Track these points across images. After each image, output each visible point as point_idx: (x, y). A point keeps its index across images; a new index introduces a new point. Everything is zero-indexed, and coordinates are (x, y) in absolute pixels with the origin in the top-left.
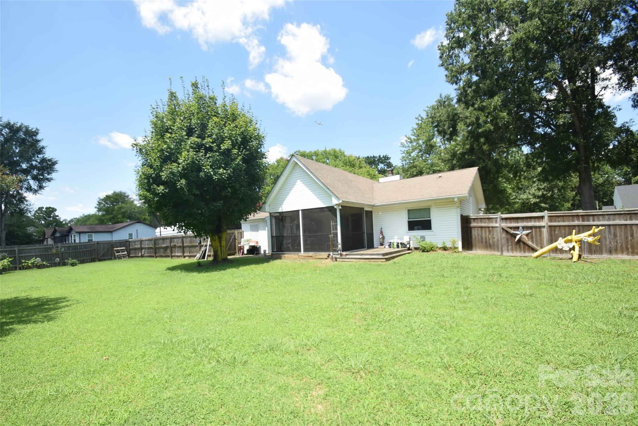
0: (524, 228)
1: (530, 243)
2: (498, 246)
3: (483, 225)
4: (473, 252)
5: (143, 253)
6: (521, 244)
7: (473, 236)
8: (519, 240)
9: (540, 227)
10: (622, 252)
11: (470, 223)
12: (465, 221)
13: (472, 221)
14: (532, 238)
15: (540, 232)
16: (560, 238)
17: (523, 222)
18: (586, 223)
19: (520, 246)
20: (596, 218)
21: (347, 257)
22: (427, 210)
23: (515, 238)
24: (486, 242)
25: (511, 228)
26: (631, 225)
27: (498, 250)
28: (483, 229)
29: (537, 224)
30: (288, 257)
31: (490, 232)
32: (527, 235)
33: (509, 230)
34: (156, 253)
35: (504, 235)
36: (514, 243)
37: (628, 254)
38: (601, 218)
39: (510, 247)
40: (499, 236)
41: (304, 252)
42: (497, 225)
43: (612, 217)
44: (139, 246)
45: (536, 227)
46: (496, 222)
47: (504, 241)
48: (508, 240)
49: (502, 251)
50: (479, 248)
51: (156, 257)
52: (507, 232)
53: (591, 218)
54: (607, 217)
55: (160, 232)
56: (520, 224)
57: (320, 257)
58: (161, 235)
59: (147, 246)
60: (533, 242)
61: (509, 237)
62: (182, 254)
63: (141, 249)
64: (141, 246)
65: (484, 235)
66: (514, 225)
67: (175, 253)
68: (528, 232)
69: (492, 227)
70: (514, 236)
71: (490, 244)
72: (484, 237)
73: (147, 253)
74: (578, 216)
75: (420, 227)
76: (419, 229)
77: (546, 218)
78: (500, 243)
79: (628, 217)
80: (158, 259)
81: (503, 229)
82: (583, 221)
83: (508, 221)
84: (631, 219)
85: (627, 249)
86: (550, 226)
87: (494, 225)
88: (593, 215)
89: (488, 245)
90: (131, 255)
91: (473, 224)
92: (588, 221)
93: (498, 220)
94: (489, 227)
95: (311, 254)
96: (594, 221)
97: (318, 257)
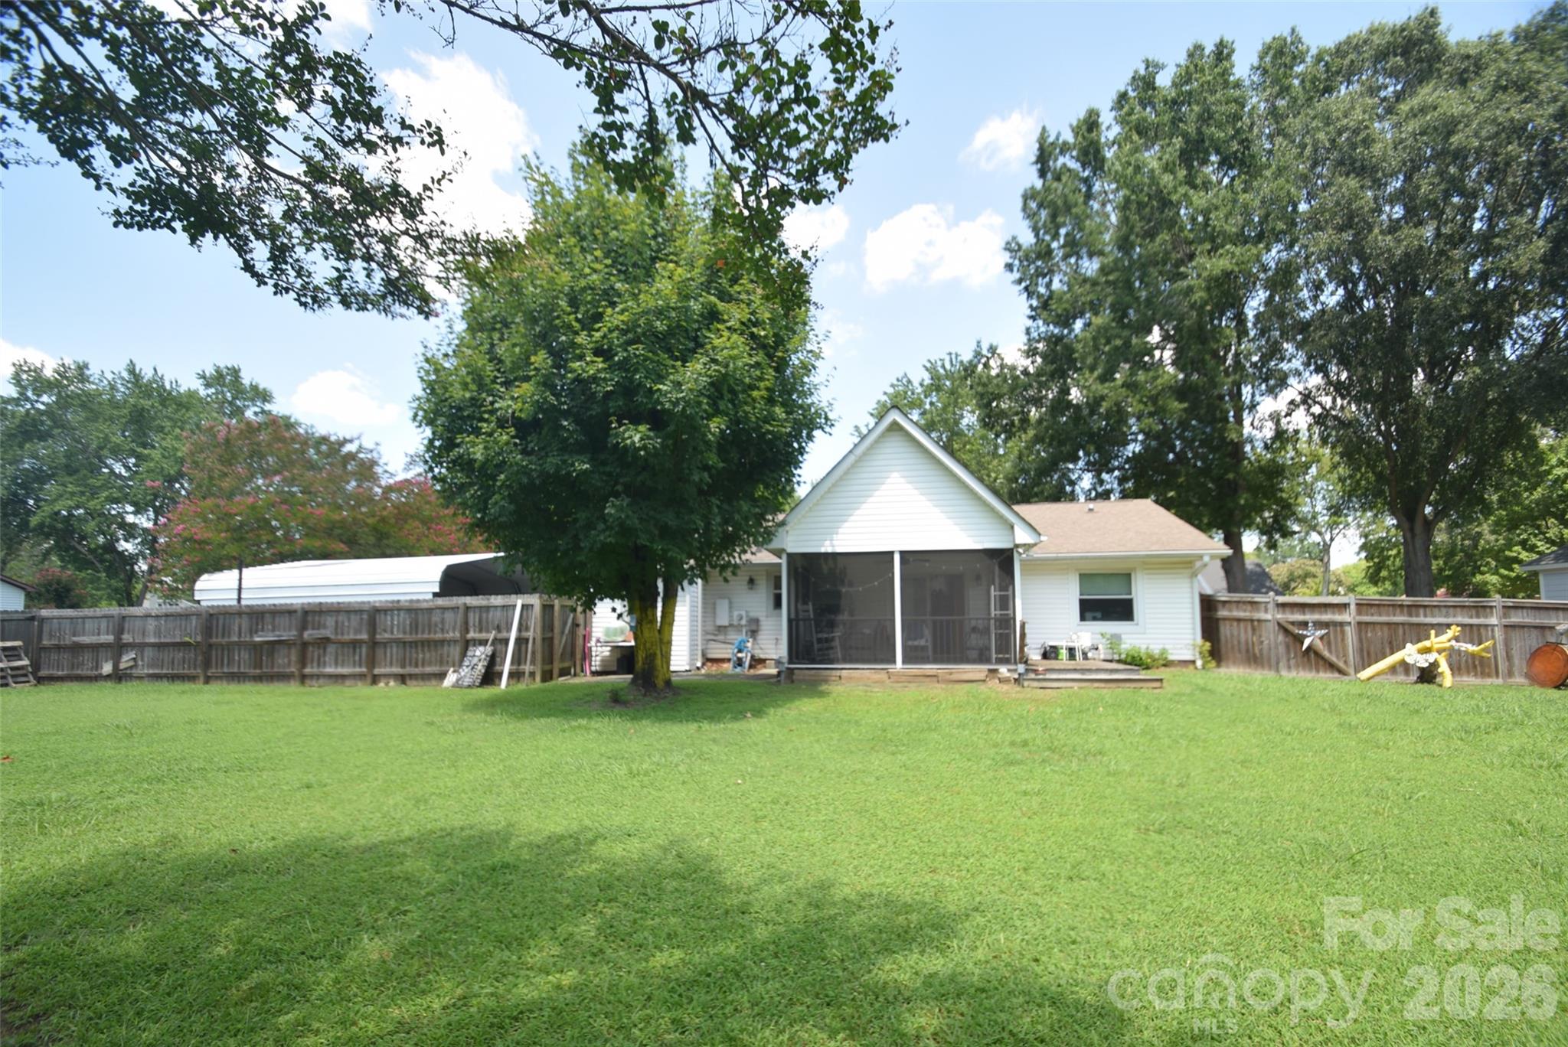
0: (1319, 625)
1: (1326, 654)
2: (1269, 660)
3: (1241, 614)
4: (1223, 671)
5: (122, 666)
6: (1313, 658)
7: (1223, 638)
8: (1309, 648)
9: (1342, 624)
10: (1468, 673)
11: (1216, 610)
12: (1208, 604)
13: (1220, 606)
14: (1329, 644)
15: (1343, 632)
16: (1409, 645)
17: (1312, 612)
18: (1414, 620)
19: (1309, 660)
20: (1428, 610)
21: (1048, 676)
22: (1127, 578)
23: (1302, 643)
24: (1247, 651)
25: (1293, 623)
26: (1479, 626)
27: (1270, 668)
28: (1242, 624)
29: (1338, 617)
30: (850, 678)
31: (1254, 629)
32: (1321, 638)
33: (1290, 627)
34: (207, 664)
35: (1281, 638)
36: (1299, 654)
37: (1476, 675)
38: (1436, 610)
39: (1292, 662)
40: (1272, 638)
41: (904, 662)
42: (1269, 617)
43: (1451, 610)
44: (110, 638)
45: (1335, 624)
46: (1266, 611)
47: (1282, 649)
48: (1288, 647)
49: (1277, 670)
50: (1234, 663)
51: (207, 680)
52: (1286, 631)
53: (1421, 611)
54: (1444, 610)
55: (240, 589)
56: (1309, 617)
57: (965, 677)
58: (239, 599)
59: (152, 640)
60: (1330, 651)
61: (1290, 640)
62: (364, 670)
63: (118, 649)
64: (118, 638)
65: (1242, 635)
66: (1299, 617)
67: (320, 663)
68: (1323, 632)
69: (1259, 621)
70: (1300, 639)
71: (1254, 655)
72: (1243, 639)
73: (149, 666)
74: (1401, 606)
75: (1099, 615)
76: (1095, 619)
77: (1353, 607)
78: (1273, 651)
79: (1474, 612)
80: (215, 687)
81: (1279, 624)
82: (1410, 615)
83: (1288, 610)
84: (1478, 616)
85: (1475, 667)
86: (1359, 623)
87: (1263, 616)
88: (1425, 607)
89: (1253, 658)
90: (43, 673)
91: (1223, 613)
92: (1417, 615)
93: (1271, 606)
94: (1252, 621)
95: (930, 668)
96: (1425, 616)
97: (954, 677)
